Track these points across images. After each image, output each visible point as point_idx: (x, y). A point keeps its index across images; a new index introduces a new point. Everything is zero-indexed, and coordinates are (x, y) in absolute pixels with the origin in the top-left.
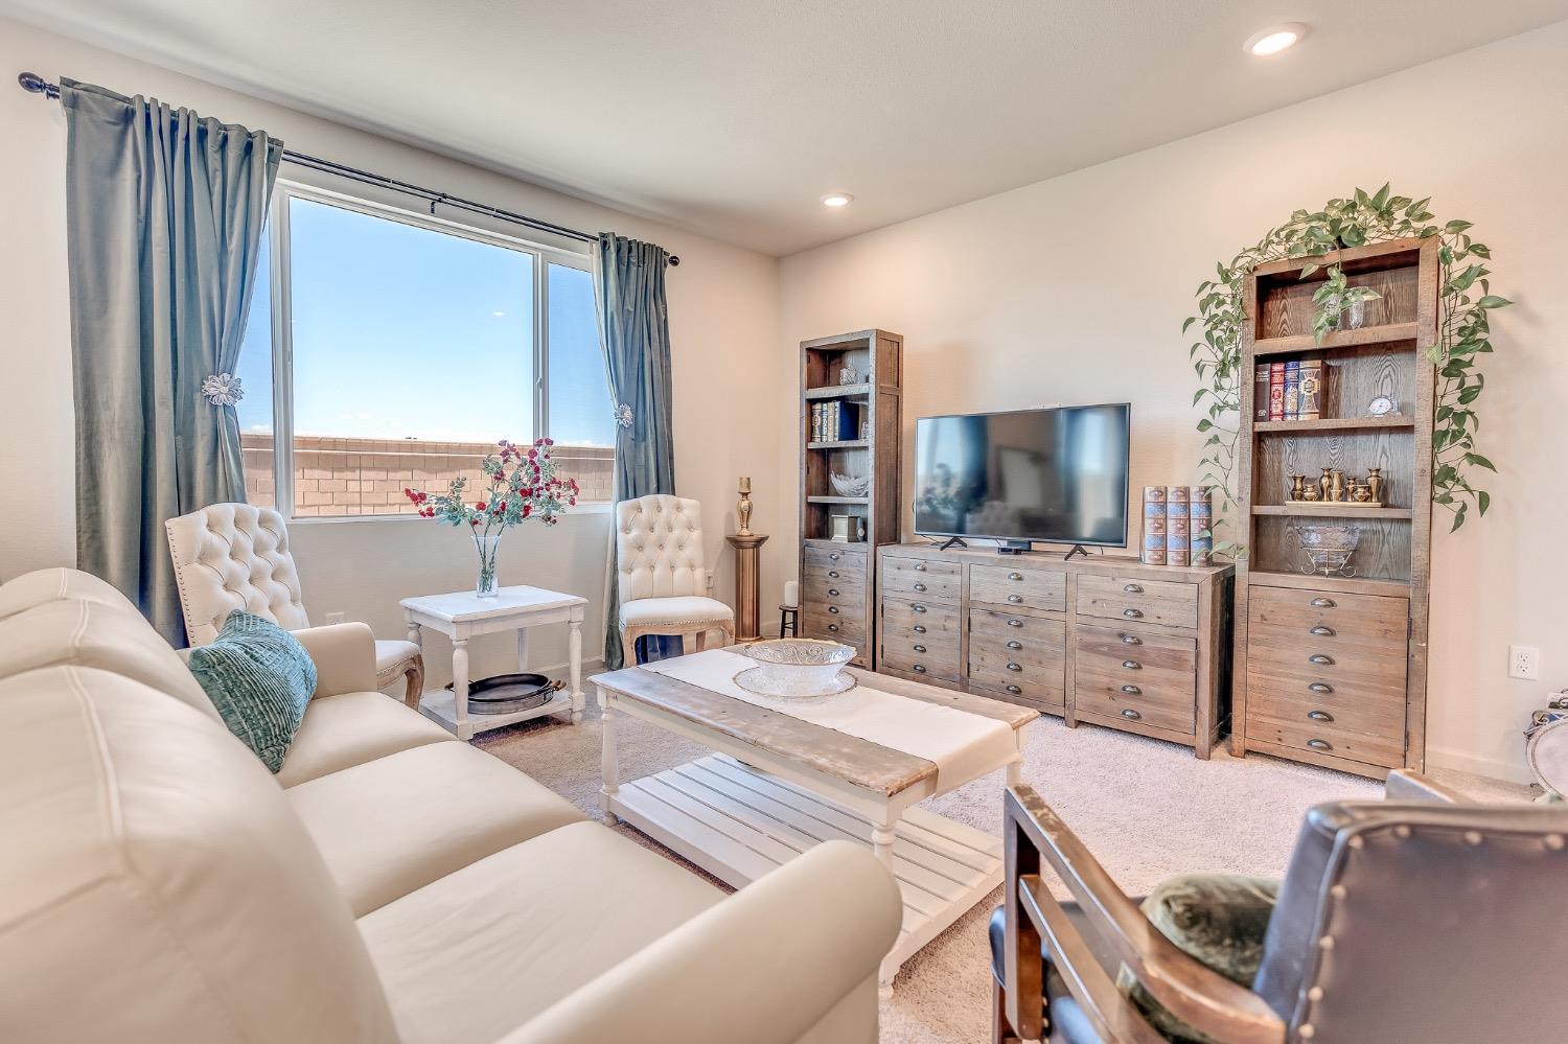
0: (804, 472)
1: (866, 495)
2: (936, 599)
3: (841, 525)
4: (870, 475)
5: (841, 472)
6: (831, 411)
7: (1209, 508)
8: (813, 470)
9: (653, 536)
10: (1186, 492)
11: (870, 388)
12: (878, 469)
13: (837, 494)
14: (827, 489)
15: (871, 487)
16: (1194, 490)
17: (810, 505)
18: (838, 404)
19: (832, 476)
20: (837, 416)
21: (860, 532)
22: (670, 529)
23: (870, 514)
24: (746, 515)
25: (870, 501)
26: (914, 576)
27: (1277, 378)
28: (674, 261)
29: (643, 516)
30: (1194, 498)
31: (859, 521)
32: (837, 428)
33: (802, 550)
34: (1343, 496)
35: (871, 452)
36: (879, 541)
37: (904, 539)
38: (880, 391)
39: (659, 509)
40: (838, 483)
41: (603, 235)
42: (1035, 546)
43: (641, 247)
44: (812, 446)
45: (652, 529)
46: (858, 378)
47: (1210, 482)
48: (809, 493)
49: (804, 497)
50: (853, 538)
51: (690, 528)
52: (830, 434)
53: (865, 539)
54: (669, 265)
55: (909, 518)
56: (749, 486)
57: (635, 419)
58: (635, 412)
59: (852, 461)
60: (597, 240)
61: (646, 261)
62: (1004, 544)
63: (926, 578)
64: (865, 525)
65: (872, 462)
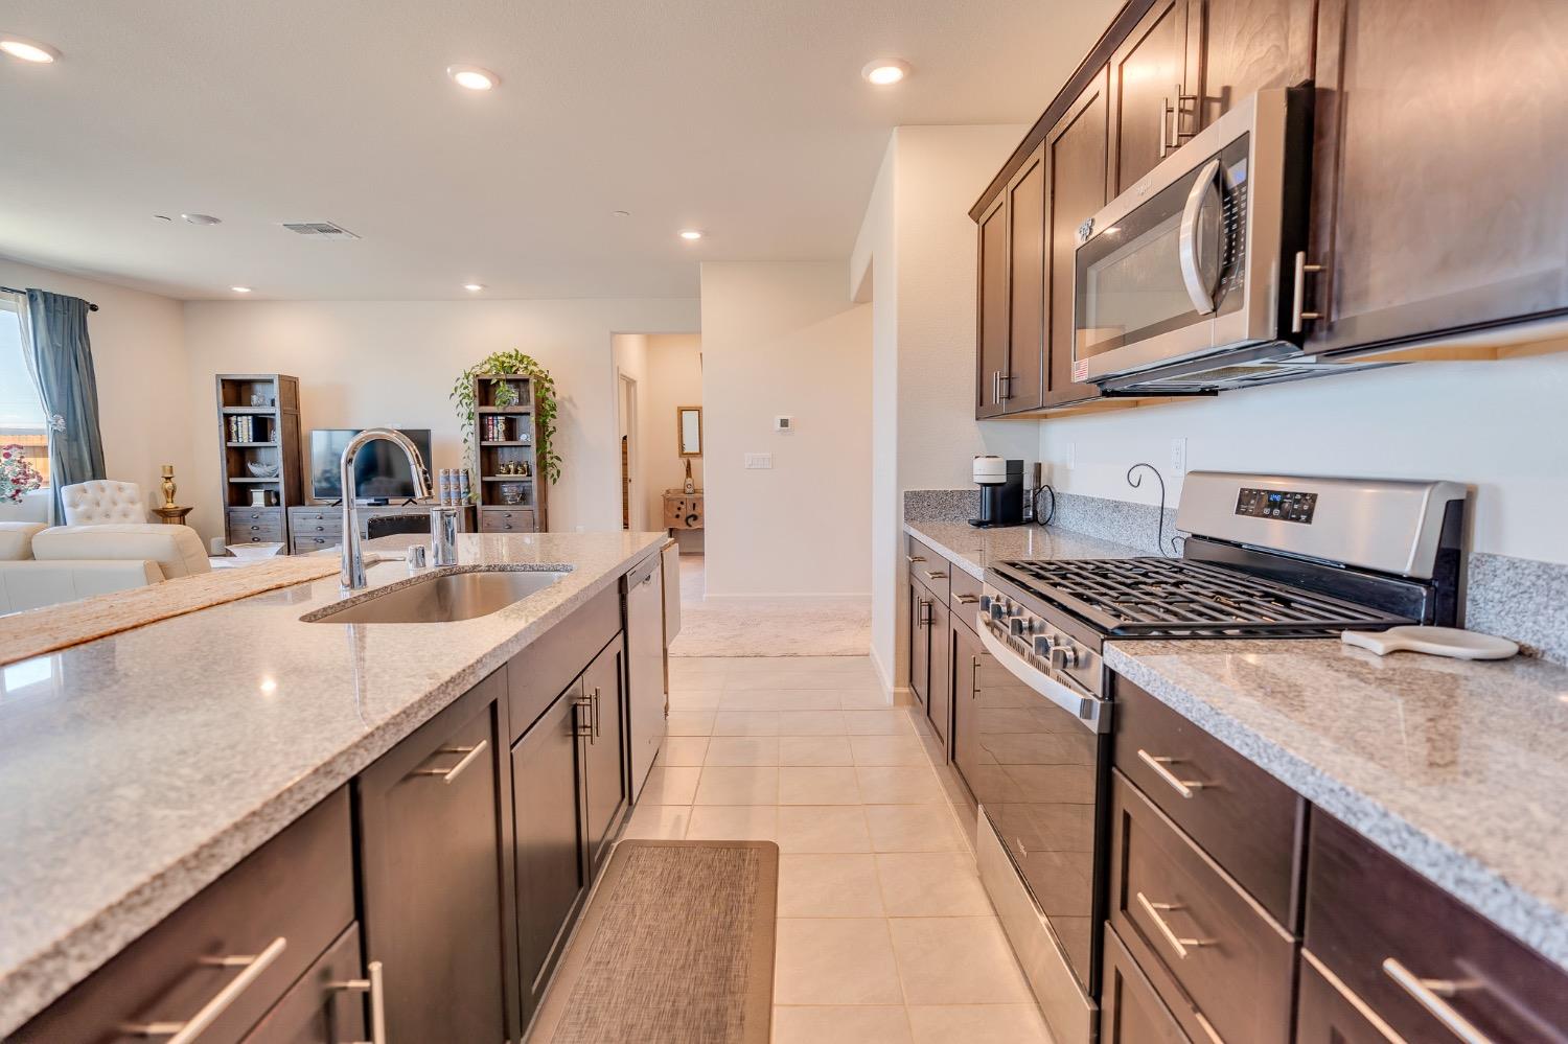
0: (225, 462)
1: (277, 476)
2: (329, 534)
3: (258, 497)
4: (280, 464)
5: (254, 461)
6: (245, 422)
7: (468, 478)
8: (232, 460)
9: (101, 509)
10: (457, 472)
11: (277, 410)
12: (285, 460)
13: (253, 476)
14: (244, 472)
15: (281, 471)
16: (461, 470)
17: (230, 484)
18: (250, 418)
19: (249, 465)
20: (251, 425)
21: (274, 500)
22: (115, 503)
23: (282, 489)
24: (171, 494)
25: (281, 480)
26: (315, 523)
27: (490, 423)
28: (94, 308)
29: (90, 495)
30: (461, 474)
31: (272, 493)
32: (251, 433)
33: (228, 515)
34: (516, 472)
35: (280, 450)
36: (288, 504)
37: (307, 503)
38: (284, 413)
39: (103, 490)
40: (253, 468)
41: (29, 290)
42: (390, 501)
43: (65, 300)
44: (229, 444)
45: (98, 504)
46: (265, 401)
47: (466, 467)
48: (230, 476)
49: (226, 479)
50: (268, 503)
51: (132, 502)
52: (246, 437)
53: (278, 504)
54: (90, 311)
55: (310, 490)
56: (171, 472)
57: (67, 426)
58: (66, 420)
59: (263, 455)
60: (25, 293)
61: (71, 308)
62: (372, 501)
63: (322, 523)
64: (277, 495)
65: (281, 456)
